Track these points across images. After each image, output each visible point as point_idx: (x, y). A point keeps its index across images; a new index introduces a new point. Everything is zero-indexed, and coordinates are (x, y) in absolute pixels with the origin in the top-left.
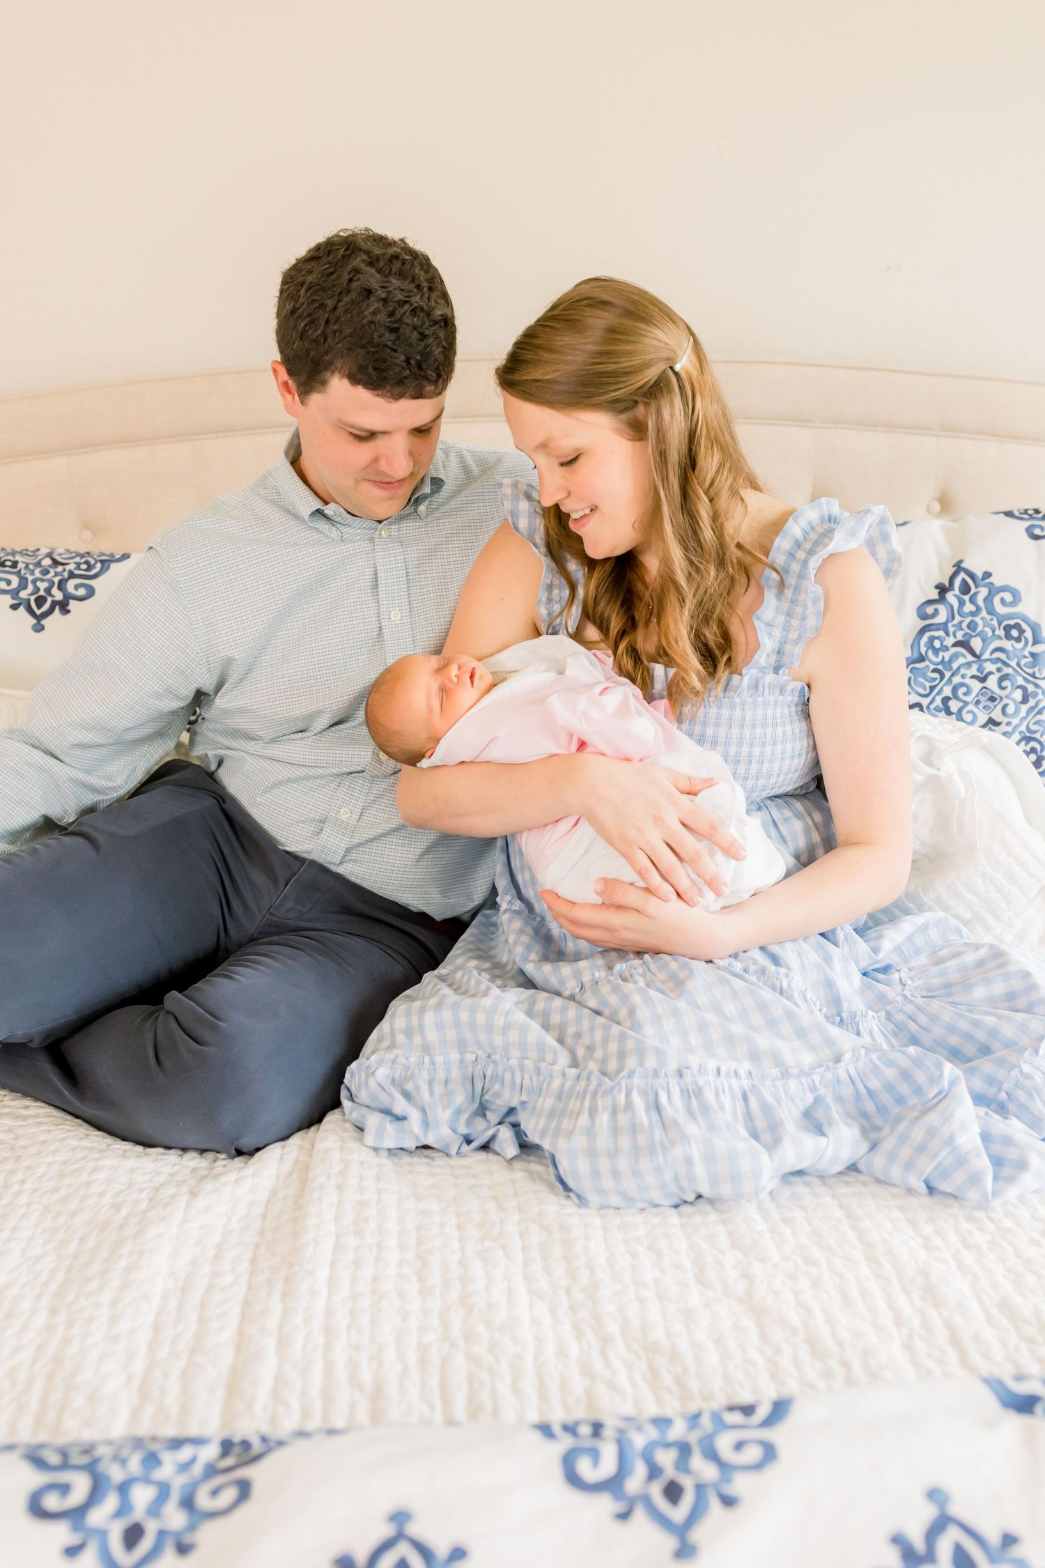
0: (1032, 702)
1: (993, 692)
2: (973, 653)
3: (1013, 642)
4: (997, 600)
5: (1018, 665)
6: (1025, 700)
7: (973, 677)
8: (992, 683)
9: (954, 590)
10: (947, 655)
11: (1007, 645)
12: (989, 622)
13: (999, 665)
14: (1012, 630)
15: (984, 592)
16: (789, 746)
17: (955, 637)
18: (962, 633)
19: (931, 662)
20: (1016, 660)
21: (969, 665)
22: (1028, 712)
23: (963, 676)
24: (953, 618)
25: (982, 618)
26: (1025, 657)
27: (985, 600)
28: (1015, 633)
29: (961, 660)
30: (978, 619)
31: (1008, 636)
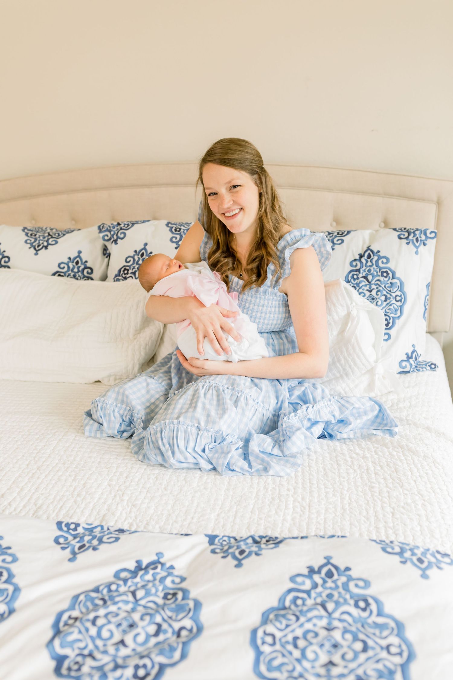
0: (388, 301)
1: (373, 296)
2: (368, 281)
3: (384, 278)
4: (380, 262)
5: (385, 287)
6: (386, 300)
7: (367, 290)
8: (374, 293)
9: (364, 257)
10: (358, 281)
11: (382, 279)
12: (376, 270)
13: (378, 286)
14: (385, 273)
15: (376, 258)
16: (276, 316)
17: (362, 274)
18: (365, 273)
19: (352, 283)
20: (384, 285)
21: (366, 285)
22: (386, 305)
23: (363, 289)
24: (363, 267)
25: (373, 268)
26: (388, 284)
27: (376, 261)
28: (385, 274)
29: (363, 283)
30: (372, 268)
31: (382, 275)
